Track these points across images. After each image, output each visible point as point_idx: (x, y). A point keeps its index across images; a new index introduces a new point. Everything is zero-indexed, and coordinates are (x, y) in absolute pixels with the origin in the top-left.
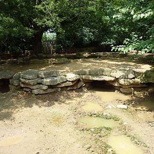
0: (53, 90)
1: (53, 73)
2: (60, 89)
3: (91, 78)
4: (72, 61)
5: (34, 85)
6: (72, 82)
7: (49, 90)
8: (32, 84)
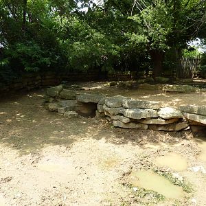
0: (137, 126)
1: (141, 103)
2: (146, 127)
3: (198, 119)
4: (198, 90)
5: (114, 115)
6: (166, 120)
7: (131, 124)
8: (111, 113)
